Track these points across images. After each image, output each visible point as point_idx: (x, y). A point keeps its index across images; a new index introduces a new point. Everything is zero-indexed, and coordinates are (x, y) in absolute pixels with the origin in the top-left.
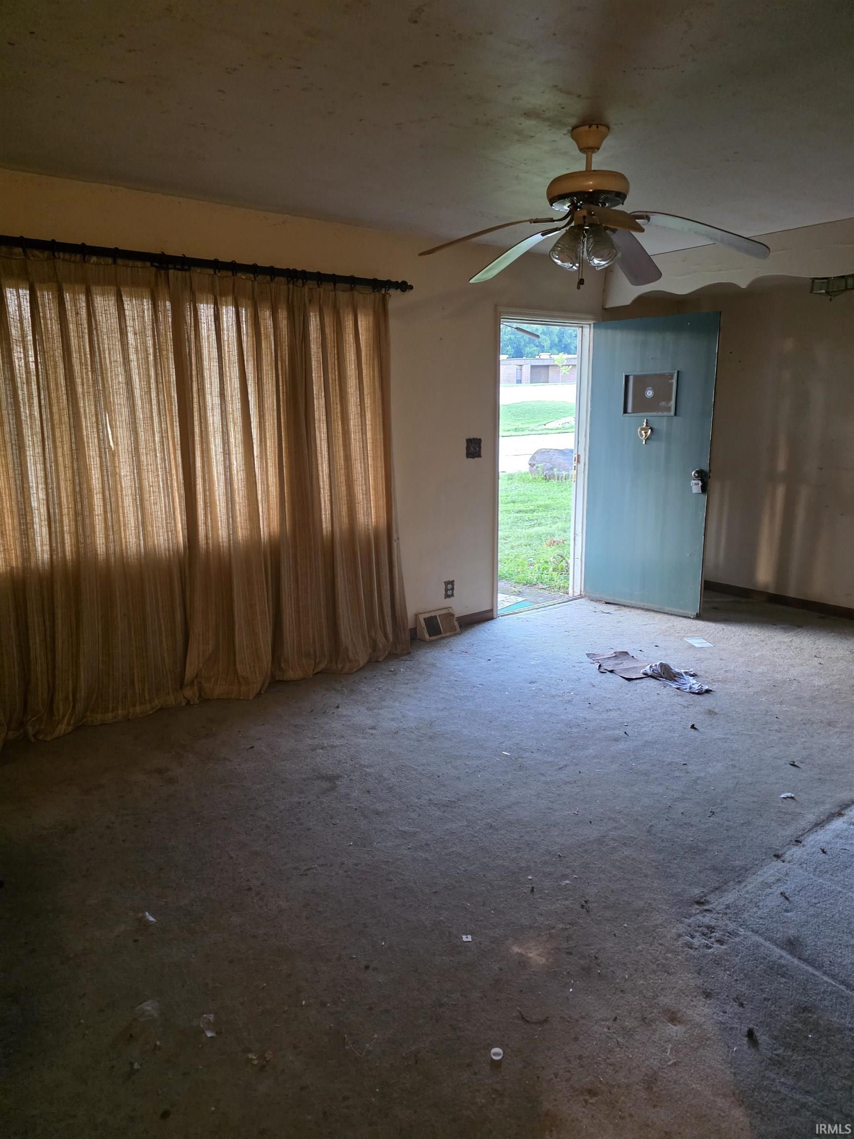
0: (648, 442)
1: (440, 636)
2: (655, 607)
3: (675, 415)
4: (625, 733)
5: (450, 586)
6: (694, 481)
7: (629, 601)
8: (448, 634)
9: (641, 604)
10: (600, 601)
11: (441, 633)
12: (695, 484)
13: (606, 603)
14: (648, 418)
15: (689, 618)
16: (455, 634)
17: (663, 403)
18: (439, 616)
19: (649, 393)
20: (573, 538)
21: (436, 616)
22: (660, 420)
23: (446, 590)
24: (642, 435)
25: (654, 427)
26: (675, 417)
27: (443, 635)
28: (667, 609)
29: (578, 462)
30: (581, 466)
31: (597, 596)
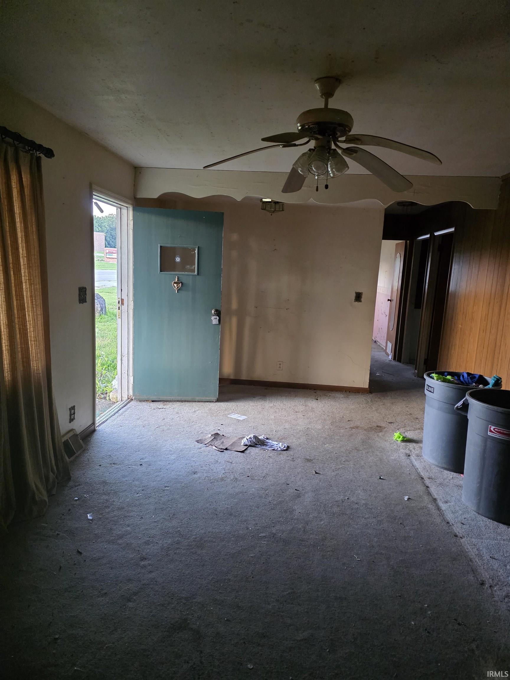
0: (180, 291)
1: (75, 456)
2: (189, 398)
3: (198, 274)
4: (296, 490)
5: (73, 411)
6: (214, 317)
7: (170, 398)
8: (79, 452)
9: (179, 398)
10: (147, 401)
11: (75, 453)
12: (215, 318)
13: (153, 401)
14: (179, 276)
15: (213, 402)
16: (83, 451)
17: (188, 266)
18: (69, 438)
19: (178, 259)
20: (120, 359)
21: (67, 439)
22: (187, 277)
23: (71, 415)
24: (175, 287)
25: (183, 282)
26: (198, 277)
27: (77, 454)
28: (197, 399)
29: (122, 304)
30: (125, 307)
31: (145, 397)
